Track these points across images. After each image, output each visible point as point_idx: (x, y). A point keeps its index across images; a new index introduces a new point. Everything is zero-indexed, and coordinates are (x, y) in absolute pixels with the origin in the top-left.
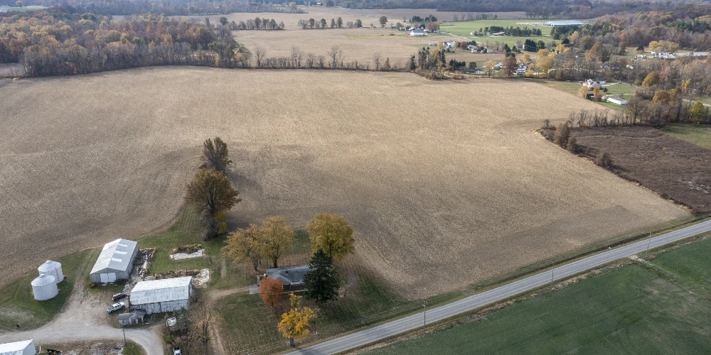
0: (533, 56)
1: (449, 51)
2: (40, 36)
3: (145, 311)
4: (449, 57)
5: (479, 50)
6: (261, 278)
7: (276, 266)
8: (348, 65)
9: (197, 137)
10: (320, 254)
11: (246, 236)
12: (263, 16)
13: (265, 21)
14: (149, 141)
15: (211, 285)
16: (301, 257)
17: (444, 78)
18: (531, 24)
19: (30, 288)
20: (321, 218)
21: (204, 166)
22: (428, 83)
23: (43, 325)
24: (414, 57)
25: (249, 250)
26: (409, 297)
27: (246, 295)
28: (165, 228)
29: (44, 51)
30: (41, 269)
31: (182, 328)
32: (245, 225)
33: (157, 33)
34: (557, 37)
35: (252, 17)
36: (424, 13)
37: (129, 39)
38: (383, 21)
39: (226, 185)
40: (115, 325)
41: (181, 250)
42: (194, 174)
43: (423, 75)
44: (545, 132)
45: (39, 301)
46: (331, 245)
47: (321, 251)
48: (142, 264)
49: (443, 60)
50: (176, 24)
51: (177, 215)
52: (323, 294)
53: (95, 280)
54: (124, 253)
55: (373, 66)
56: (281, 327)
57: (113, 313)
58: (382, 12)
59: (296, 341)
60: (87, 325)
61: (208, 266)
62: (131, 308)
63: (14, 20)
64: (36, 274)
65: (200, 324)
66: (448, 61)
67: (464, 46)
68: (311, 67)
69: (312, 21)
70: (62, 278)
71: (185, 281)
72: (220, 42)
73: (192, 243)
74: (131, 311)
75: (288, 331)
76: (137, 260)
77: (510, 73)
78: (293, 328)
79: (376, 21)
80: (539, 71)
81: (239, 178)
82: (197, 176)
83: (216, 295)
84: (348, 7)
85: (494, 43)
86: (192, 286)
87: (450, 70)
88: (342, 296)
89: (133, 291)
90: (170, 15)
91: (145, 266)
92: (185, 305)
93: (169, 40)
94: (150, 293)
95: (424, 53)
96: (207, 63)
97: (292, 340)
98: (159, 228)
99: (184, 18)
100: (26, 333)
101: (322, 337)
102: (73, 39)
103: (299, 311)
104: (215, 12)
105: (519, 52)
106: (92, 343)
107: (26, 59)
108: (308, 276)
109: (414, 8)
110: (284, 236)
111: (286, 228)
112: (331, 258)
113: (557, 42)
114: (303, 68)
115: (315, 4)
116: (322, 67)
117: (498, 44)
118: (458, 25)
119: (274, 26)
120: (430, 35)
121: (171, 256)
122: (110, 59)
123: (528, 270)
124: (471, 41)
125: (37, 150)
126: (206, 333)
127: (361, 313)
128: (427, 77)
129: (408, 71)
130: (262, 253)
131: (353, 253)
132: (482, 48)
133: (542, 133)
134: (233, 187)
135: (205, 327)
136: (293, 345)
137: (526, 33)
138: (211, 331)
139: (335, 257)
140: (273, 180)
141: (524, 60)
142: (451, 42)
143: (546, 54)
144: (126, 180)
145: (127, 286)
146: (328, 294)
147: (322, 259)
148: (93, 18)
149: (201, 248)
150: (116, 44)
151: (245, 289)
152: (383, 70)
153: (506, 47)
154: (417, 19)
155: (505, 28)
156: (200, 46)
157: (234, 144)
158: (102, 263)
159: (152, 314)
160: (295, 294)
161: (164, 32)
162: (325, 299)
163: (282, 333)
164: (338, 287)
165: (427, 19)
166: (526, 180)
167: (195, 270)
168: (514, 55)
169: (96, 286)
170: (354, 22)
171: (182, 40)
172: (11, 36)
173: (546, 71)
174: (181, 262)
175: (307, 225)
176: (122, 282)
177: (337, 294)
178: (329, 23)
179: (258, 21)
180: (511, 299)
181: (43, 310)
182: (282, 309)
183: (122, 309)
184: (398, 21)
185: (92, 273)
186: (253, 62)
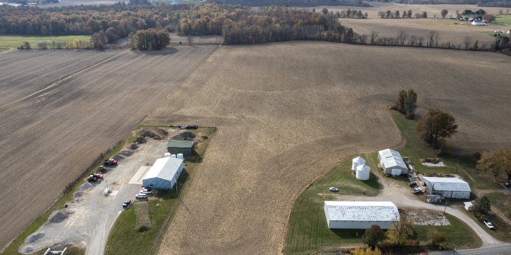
12: (353, 9)
13: (355, 12)
19: (348, 173)
23: (377, 195)
35: (345, 9)
36: (472, 8)
38: (444, 13)
41: (428, 161)
45: (361, 181)
50: (300, 13)
53: (388, 173)
54: (398, 158)
55: (463, 47)
61: (456, 173)
69: (389, 12)
79: (439, 13)
84: (401, 3)
91: (411, 168)
93: (301, 23)
99: (299, 9)
100: (371, 198)
116: (420, 46)
119: (360, 16)
120: (489, 24)
121: (423, 164)
129: (494, 52)
145: (410, 179)
149: (439, 161)
151: (498, 191)
152: (471, 50)
154: (469, 12)
159: (446, 198)
165: (478, 12)
170: (421, 13)
174: (434, 168)
176: (405, 176)
178: (401, 14)
179: (349, 12)
181: (367, 186)
185: (387, 167)
186: (369, 41)
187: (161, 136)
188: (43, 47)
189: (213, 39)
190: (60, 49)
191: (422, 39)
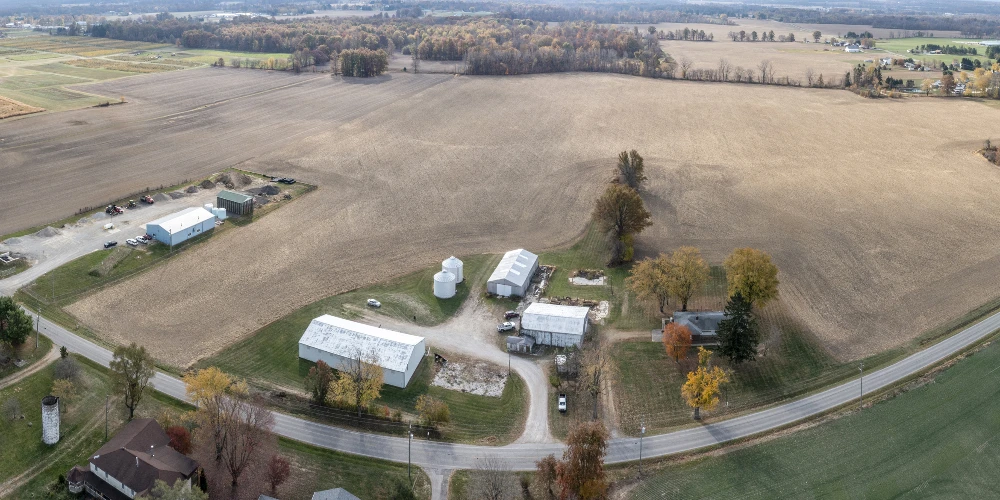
0: (971, 75)
1: (885, 68)
2: (484, 38)
3: (534, 338)
4: (885, 75)
5: (916, 69)
6: (667, 323)
7: (684, 309)
8: (779, 79)
9: (612, 148)
10: (738, 298)
11: (654, 267)
12: (692, 27)
13: (694, 32)
14: (565, 147)
15: (609, 321)
16: (717, 299)
17: (880, 97)
18: (967, 43)
19: (431, 282)
20: (741, 253)
21: (617, 181)
22: (863, 101)
23: (436, 325)
24: (849, 74)
25: (657, 285)
26: (842, 358)
27: (647, 342)
28: (568, 246)
29: (485, 52)
30: (446, 263)
31: (572, 370)
32: (654, 254)
33: (587, 38)
34: (992, 57)
35: (682, 27)
36: (859, 29)
37: (559, 44)
38: (817, 35)
39: (638, 204)
40: (502, 347)
41: (582, 274)
42: (606, 188)
43: (859, 93)
44: (987, 154)
45: (437, 298)
46: (751, 288)
47: (739, 294)
48: (539, 282)
49: (879, 77)
50: (605, 31)
51: (583, 232)
52: (738, 350)
53: (491, 290)
54: (524, 266)
55: (805, 82)
56: (686, 390)
57: (503, 332)
58: (817, 27)
59: (701, 412)
60: (476, 338)
61: (608, 298)
62: (521, 332)
63: (465, 24)
64: (438, 268)
65: (591, 370)
66: (884, 79)
67: (900, 63)
68: (739, 81)
69: (743, 33)
70: (460, 280)
71: (580, 313)
72: (646, 51)
73: (595, 268)
74: (521, 335)
75: (694, 397)
76: (535, 276)
77: (948, 92)
78: (699, 394)
79: (810, 36)
80: (977, 90)
81: (651, 197)
82: (608, 191)
83: (613, 336)
84: (781, 20)
85: (932, 61)
86: (589, 320)
87: (887, 88)
88: (761, 355)
89: (526, 311)
90: (600, 22)
91: (542, 285)
92: (577, 341)
93: (596, 47)
94: (543, 318)
95: (859, 70)
96: (631, 72)
97: (697, 410)
98: (563, 244)
99: (614, 26)
100: (420, 328)
101: (735, 411)
102: (510, 42)
103: (708, 372)
104: (645, 21)
105: (956, 70)
106: (477, 361)
107: (469, 58)
108: (722, 326)
109: (850, 24)
110: (698, 272)
111: (700, 262)
112: (750, 304)
113: (993, 61)
114: (730, 82)
115: (747, 16)
116: (750, 82)
117: (935, 61)
118: (893, 43)
119: (703, 37)
120: (866, 51)
121: (571, 279)
122: (539, 62)
123: (978, 314)
124: (908, 58)
125: (462, 143)
126: (597, 383)
127: (784, 380)
128: (863, 95)
129: (843, 89)
130: (670, 291)
131: (777, 299)
132: (919, 66)
133: (984, 154)
134: (646, 208)
135: (597, 375)
136: (698, 418)
137: (962, 51)
138: (603, 382)
139: (755, 304)
140: (690, 203)
141: (962, 79)
142: (887, 59)
143: (982, 73)
144: (536, 185)
145: (521, 304)
146: (744, 351)
147: (740, 304)
148: (531, 24)
149: (603, 274)
150: (546, 48)
151: (646, 334)
152: (815, 86)
153: (943, 64)
154: (851, 35)
155: (941, 46)
156: (625, 53)
157: (651, 159)
158: (500, 272)
159: (542, 344)
160: (705, 347)
161: (592, 39)
162: (740, 358)
163: (686, 399)
164: (756, 342)
165: (862, 35)
166: (970, 206)
167: (594, 301)
168: (951, 74)
169: (491, 296)
170: (787, 35)
171: (609, 47)
172: (460, 37)
173: (984, 90)
174: (580, 288)
175: (723, 260)
176: (515, 299)
177: (755, 352)
178: (760, 36)
179: (686, 32)
180: (961, 352)
181: (438, 308)
182: (688, 367)
183: (511, 331)
184: (831, 36)
185: (491, 279)
186: (678, 73)
187: (236, 185)
188: (236, 66)
189: (451, 67)
190: (253, 68)
191: (750, 72)
